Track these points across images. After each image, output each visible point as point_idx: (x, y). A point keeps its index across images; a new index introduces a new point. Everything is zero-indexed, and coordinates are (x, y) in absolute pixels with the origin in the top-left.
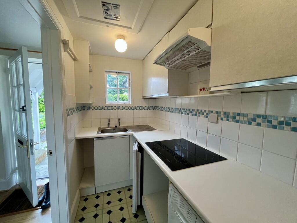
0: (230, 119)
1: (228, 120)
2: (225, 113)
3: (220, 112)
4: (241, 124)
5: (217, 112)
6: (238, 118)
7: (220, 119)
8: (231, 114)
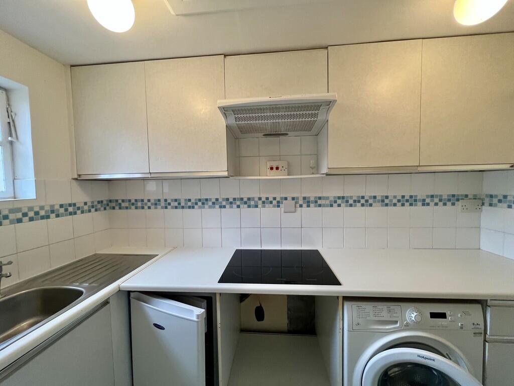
0: (311, 205)
1: (308, 206)
2: (304, 198)
3: (298, 198)
4: (323, 208)
5: (293, 199)
6: (319, 202)
7: (298, 206)
8: (312, 199)
